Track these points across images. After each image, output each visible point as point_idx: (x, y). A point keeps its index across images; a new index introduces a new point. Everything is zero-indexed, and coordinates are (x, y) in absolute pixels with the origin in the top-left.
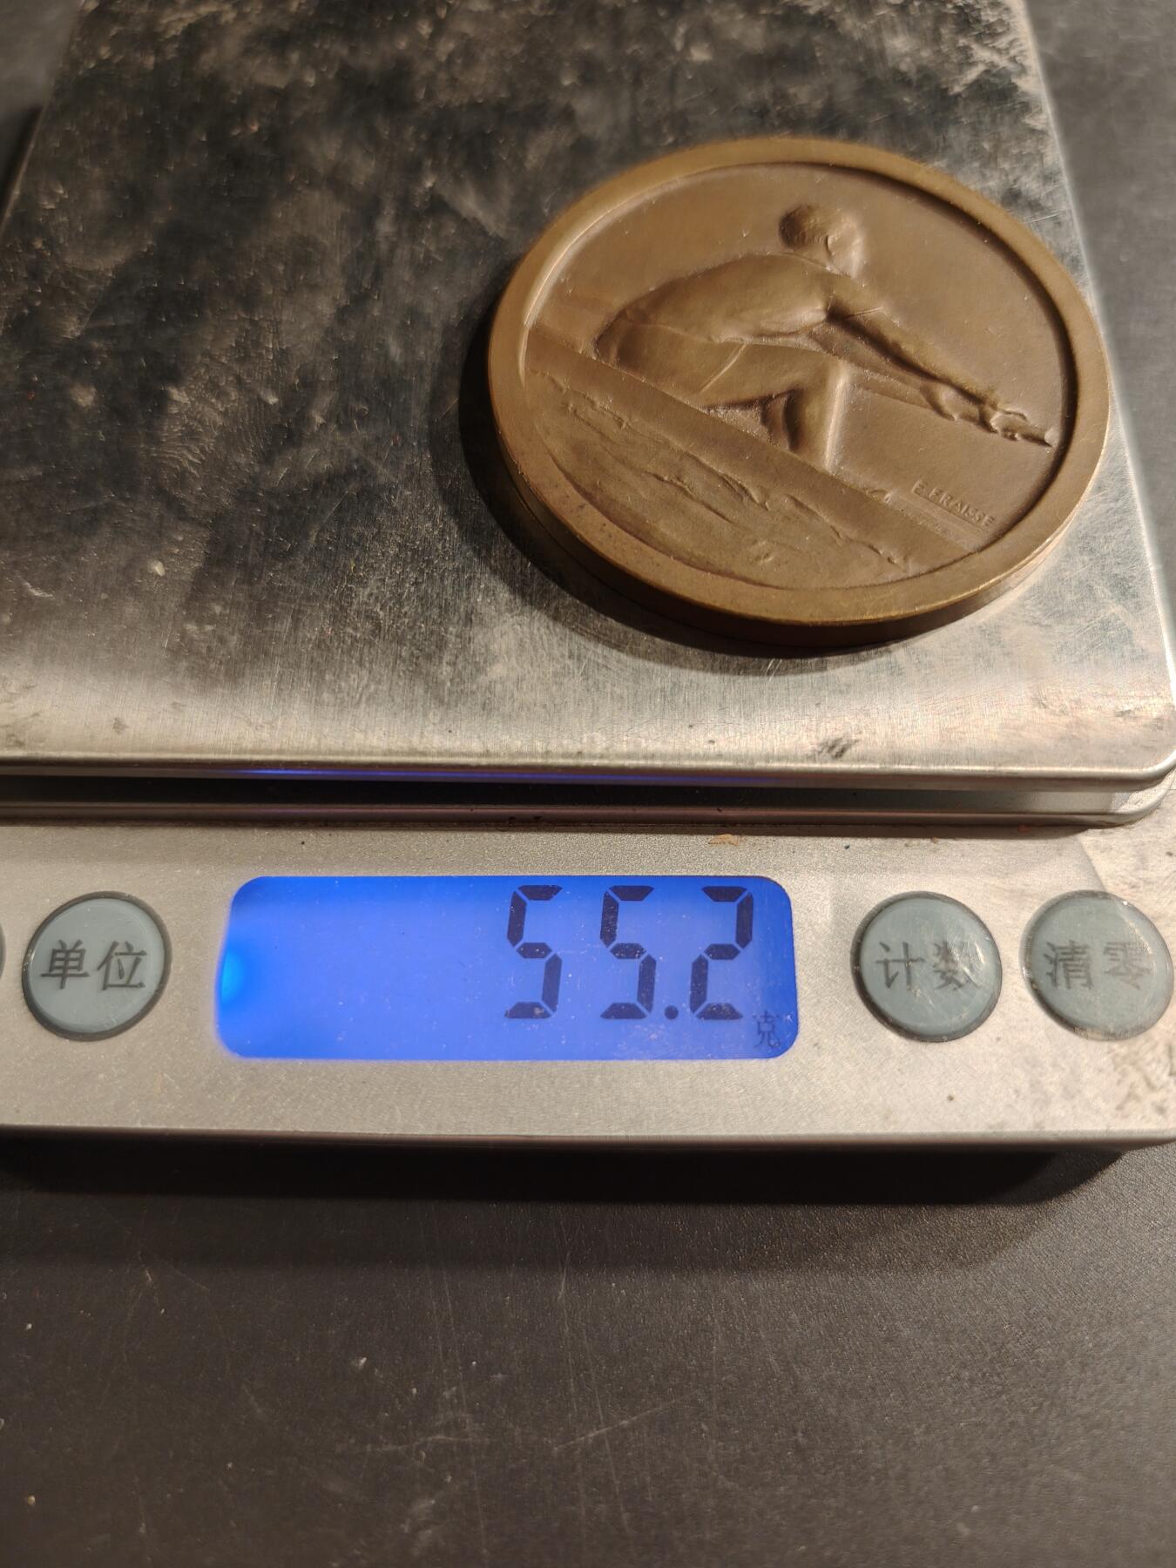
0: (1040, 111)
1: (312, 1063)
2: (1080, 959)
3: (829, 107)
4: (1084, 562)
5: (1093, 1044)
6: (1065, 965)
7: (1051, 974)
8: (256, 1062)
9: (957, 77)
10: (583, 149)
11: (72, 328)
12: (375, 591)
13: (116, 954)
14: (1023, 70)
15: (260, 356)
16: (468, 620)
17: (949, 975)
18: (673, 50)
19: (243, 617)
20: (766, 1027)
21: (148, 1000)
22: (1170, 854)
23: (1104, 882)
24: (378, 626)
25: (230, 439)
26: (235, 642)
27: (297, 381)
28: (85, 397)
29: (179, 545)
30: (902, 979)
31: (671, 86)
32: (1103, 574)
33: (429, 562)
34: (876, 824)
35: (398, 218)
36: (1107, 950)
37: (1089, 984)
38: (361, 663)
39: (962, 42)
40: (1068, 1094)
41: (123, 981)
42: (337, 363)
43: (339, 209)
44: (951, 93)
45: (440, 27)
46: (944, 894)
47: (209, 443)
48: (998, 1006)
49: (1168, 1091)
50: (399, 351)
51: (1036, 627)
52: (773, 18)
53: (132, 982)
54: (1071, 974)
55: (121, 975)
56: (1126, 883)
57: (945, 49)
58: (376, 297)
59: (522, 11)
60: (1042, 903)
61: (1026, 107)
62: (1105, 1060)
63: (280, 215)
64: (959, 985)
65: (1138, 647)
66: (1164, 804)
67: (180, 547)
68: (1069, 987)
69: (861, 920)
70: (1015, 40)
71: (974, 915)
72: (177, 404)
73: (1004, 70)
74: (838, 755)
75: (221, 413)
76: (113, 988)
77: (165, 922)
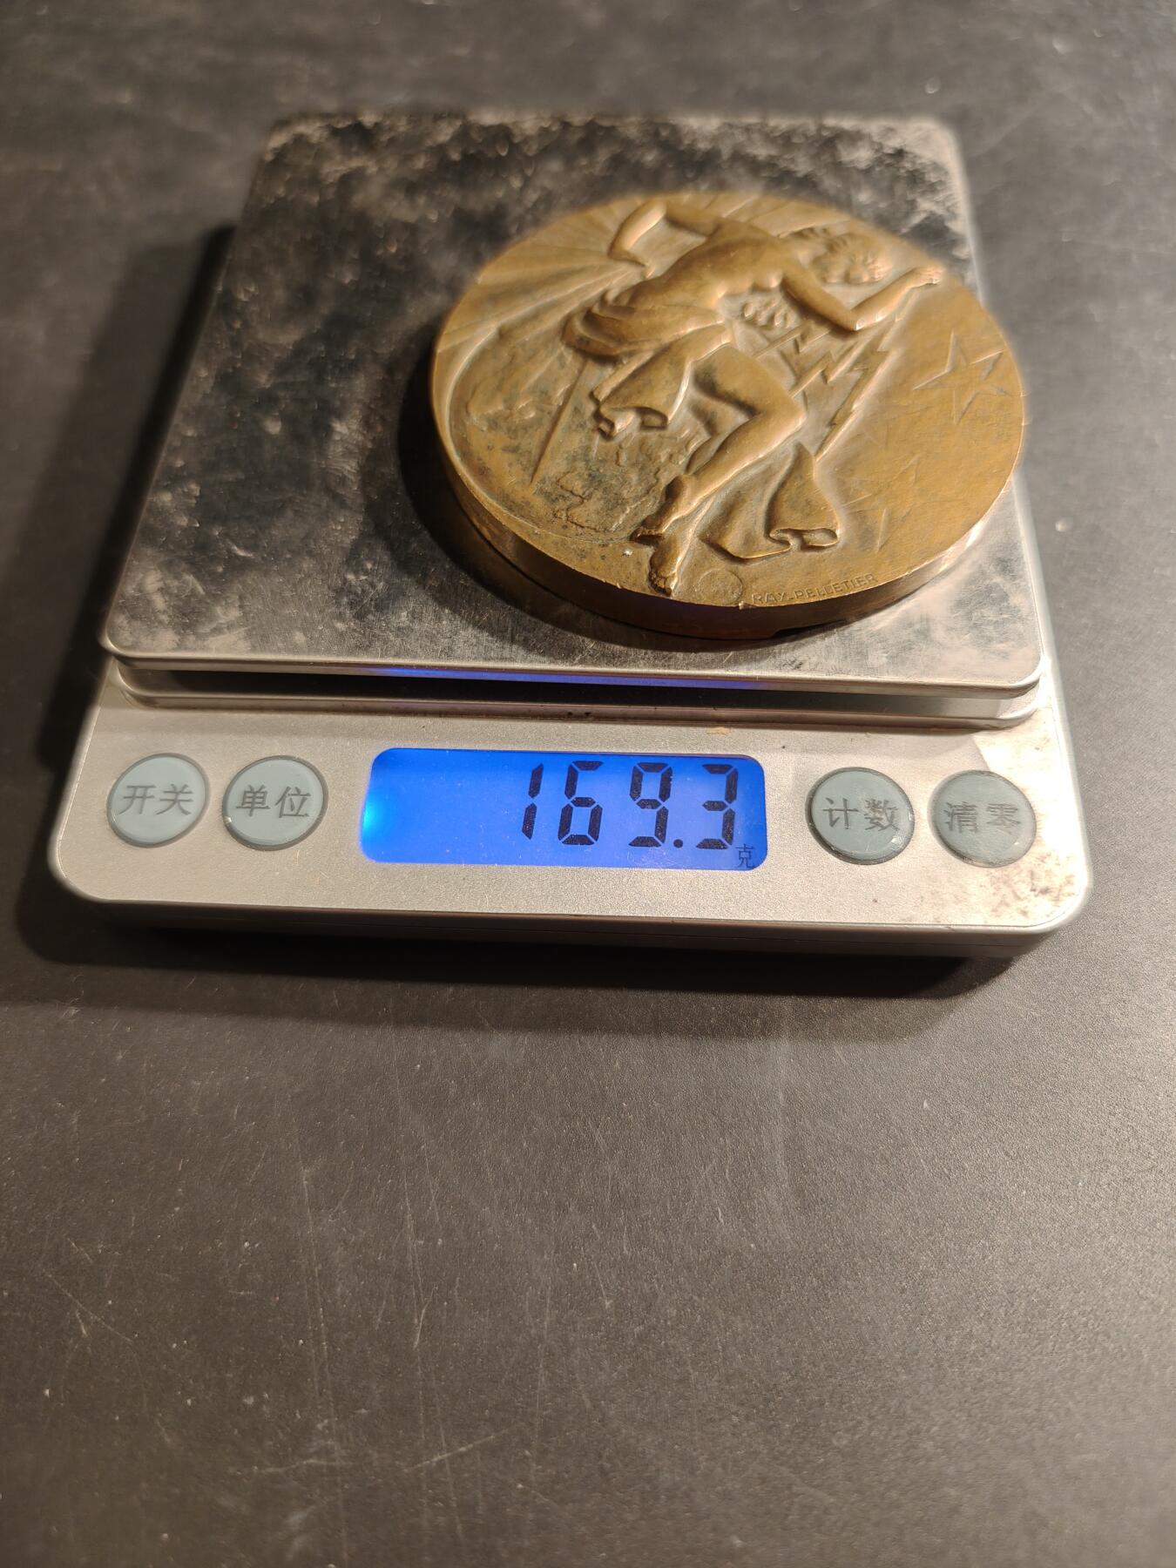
0: (967, 246)
1: (428, 867)
2: (969, 814)
5: (978, 870)
6: (959, 817)
7: (948, 823)
8: (386, 865)
11: (264, 380)
13: (289, 795)
14: (954, 216)
17: (876, 821)
19: (387, 571)
20: (743, 855)
21: (311, 825)
22: (1037, 749)
23: (987, 764)
25: (375, 456)
26: (381, 588)
28: (274, 427)
29: (343, 524)
32: (990, 556)
36: (989, 809)
37: (976, 830)
38: (469, 602)
39: (910, 196)
40: (957, 900)
41: (294, 812)
45: (527, 182)
46: (874, 770)
48: (911, 842)
49: (1029, 901)
53: (300, 813)
54: (963, 823)
55: (292, 808)
56: (1004, 766)
57: (896, 201)
59: (586, 172)
60: (945, 777)
62: (985, 880)
64: (884, 828)
65: (1011, 604)
66: (1034, 717)
67: (342, 526)
68: (961, 832)
69: (813, 784)
70: (951, 195)
71: (894, 783)
72: (340, 433)
73: (941, 216)
74: (798, 667)
75: (370, 440)
76: (286, 817)
77: (325, 777)
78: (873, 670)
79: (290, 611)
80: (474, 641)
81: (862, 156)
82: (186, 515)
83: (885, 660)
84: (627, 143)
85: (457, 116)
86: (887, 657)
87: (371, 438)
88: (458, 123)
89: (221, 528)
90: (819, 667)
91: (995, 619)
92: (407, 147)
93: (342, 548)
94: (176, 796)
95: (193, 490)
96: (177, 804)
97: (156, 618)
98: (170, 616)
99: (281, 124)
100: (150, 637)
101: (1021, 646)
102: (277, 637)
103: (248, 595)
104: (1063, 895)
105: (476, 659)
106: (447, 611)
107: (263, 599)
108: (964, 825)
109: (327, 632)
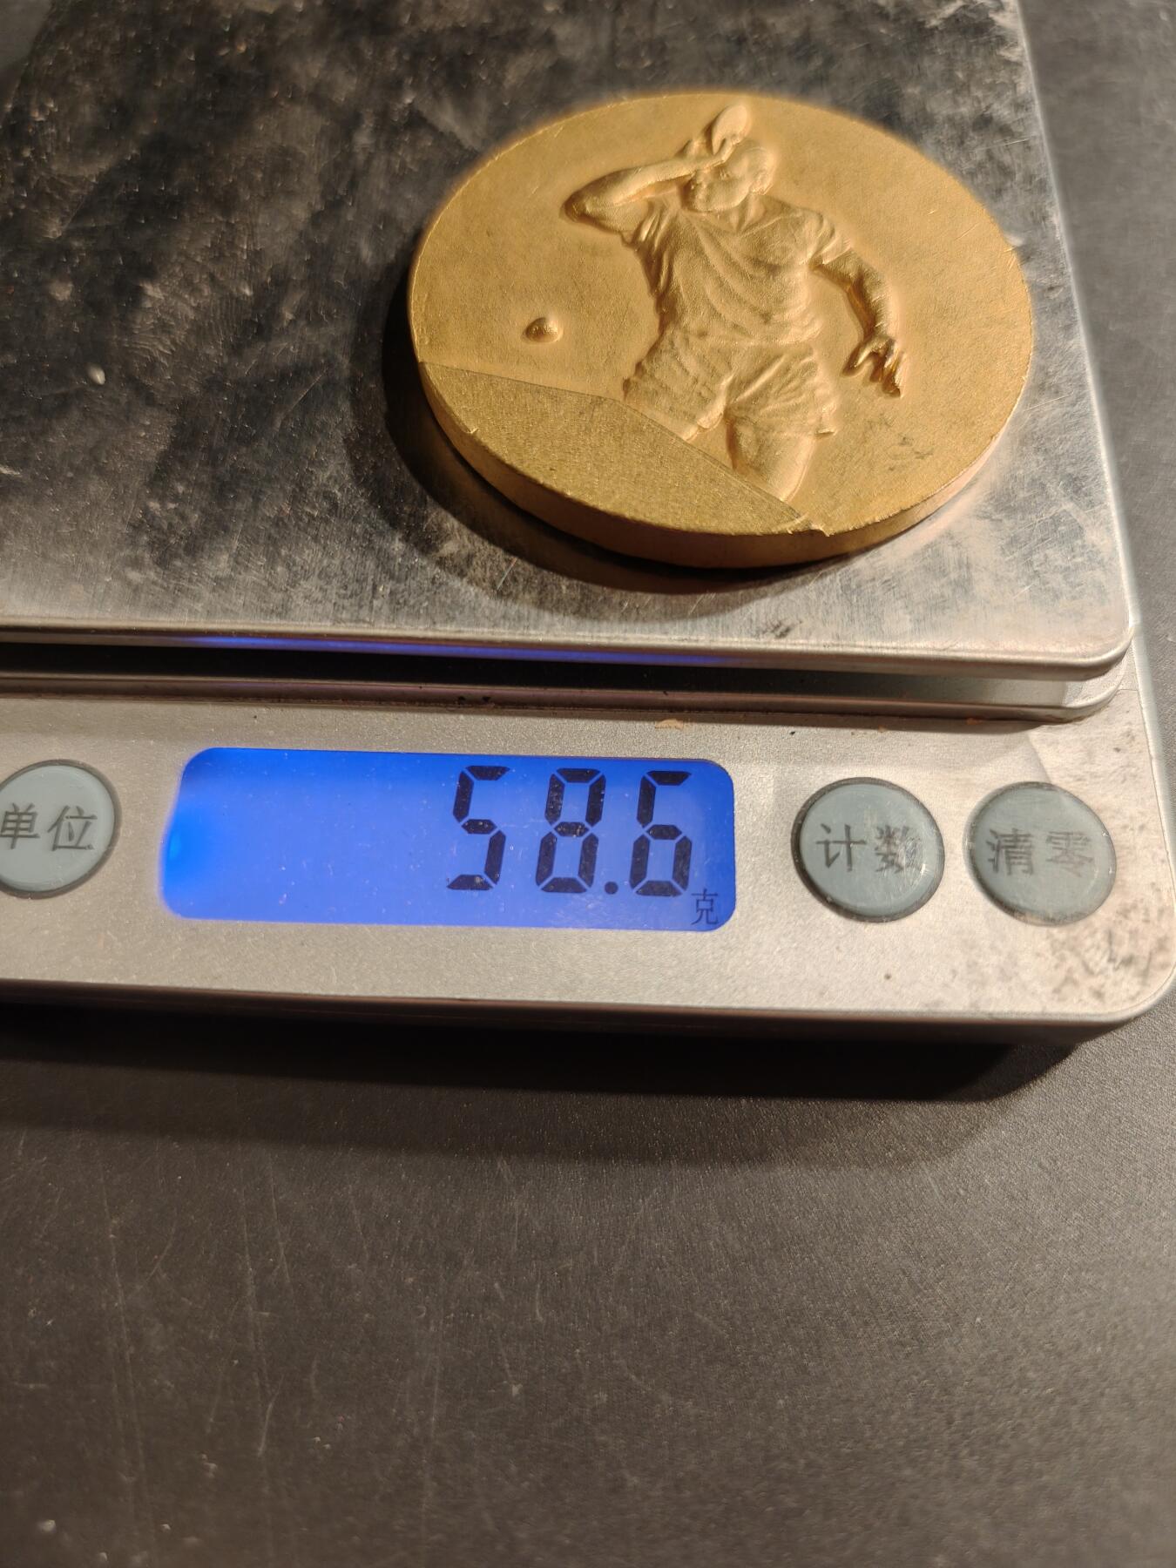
0: (1016, 44)
1: (253, 926)
2: (1021, 847)
3: (806, 37)
4: (1038, 462)
5: (1031, 928)
6: (1007, 852)
7: (993, 860)
8: (196, 922)
9: (935, 11)
10: (561, 69)
11: (55, 229)
12: (335, 474)
13: (67, 817)
15: (234, 256)
16: (424, 502)
17: (890, 858)
19: (206, 496)
20: (703, 905)
21: (94, 863)
22: (1118, 750)
23: (1049, 773)
24: (335, 505)
25: (200, 331)
26: (195, 520)
27: (269, 280)
28: (63, 292)
29: (147, 429)
30: (842, 862)
32: (1056, 473)
34: (823, 713)
35: (377, 131)
36: (1050, 839)
37: (1031, 871)
38: (316, 539)
40: (1004, 976)
41: (68, 844)
42: (310, 264)
43: (319, 122)
44: (928, 26)
46: (889, 780)
47: (180, 336)
48: (939, 889)
49: (1107, 977)
50: (370, 254)
51: (987, 521)
53: (81, 845)
54: (1012, 860)
55: (71, 837)
56: (1071, 776)
58: (350, 204)
60: (988, 792)
61: (1002, 41)
62: (1043, 945)
63: (261, 128)
64: (900, 868)
65: (1088, 542)
66: (1114, 702)
67: (147, 431)
68: (1010, 873)
69: (802, 802)
71: (918, 801)
72: (151, 298)
74: (782, 635)
75: (193, 308)
76: (62, 850)
77: (117, 790)
78: (891, 639)
79: (68, 555)
80: (319, 595)
83: (908, 625)
86: (911, 620)
90: (814, 635)
91: (1064, 565)
93: (146, 463)
101: (1100, 603)
102: (47, 593)
104: (1152, 966)
105: (321, 621)
106: (283, 552)
107: (30, 536)
108: (1014, 863)
109: (116, 585)
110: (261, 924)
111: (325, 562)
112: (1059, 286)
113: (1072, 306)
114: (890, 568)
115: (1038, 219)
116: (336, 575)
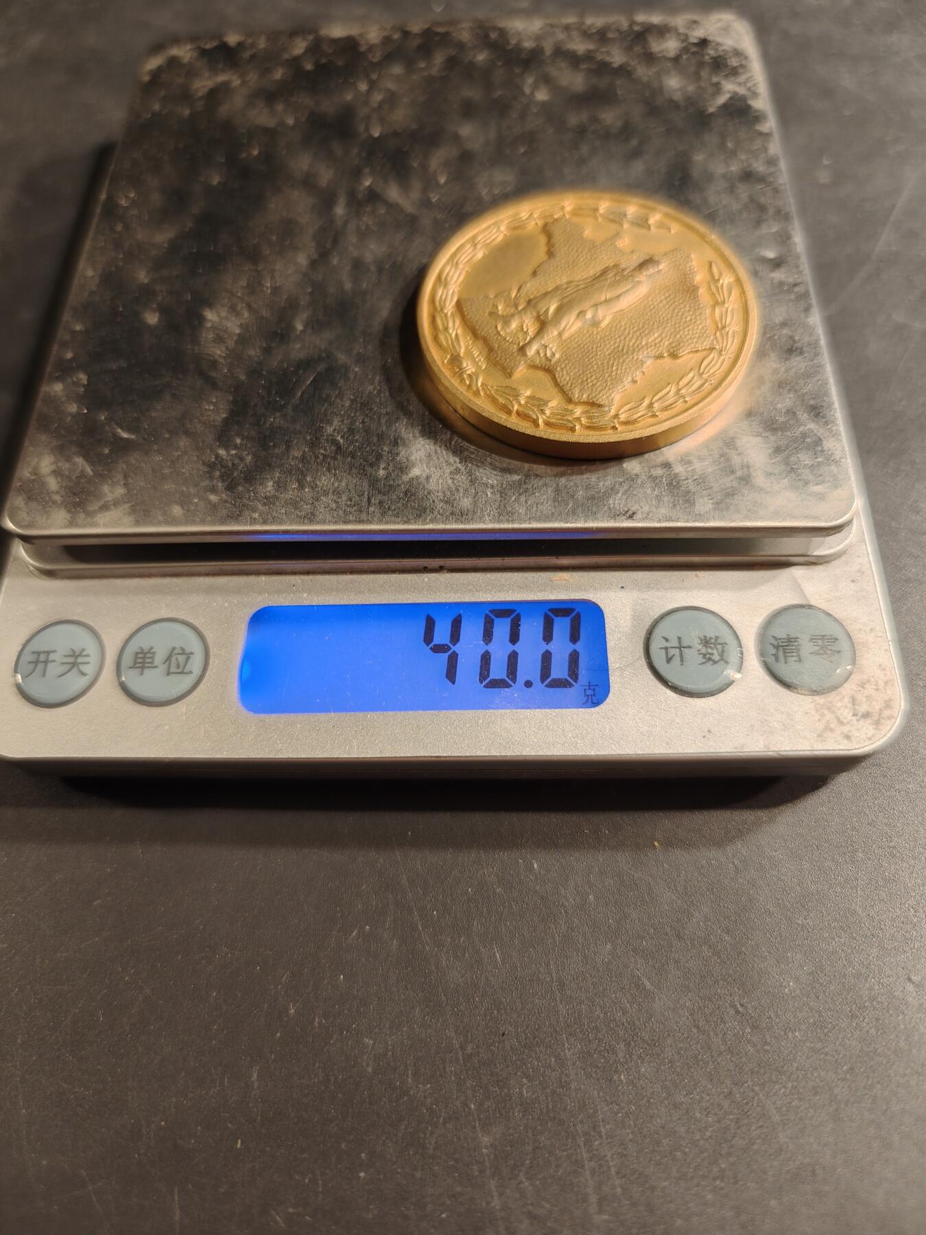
0: (768, 121)
1: (300, 717)
2: (793, 645)
3: (627, 125)
4: (790, 398)
5: (802, 698)
6: (784, 649)
7: (773, 655)
8: (262, 716)
9: (711, 102)
10: (466, 157)
11: (143, 276)
12: (337, 427)
13: (175, 654)
14: (755, 95)
15: (262, 291)
16: (396, 443)
17: (708, 656)
18: (524, 94)
19: (255, 445)
20: (589, 692)
21: (196, 681)
22: (853, 581)
23: (809, 598)
24: (339, 448)
25: (242, 340)
26: (249, 460)
27: (285, 305)
28: (152, 319)
29: (214, 404)
30: (677, 660)
31: (523, 116)
32: (802, 404)
33: (371, 410)
35: (348, 204)
36: (811, 640)
37: (800, 660)
38: (329, 470)
39: (715, 79)
40: (785, 727)
41: (180, 670)
42: (311, 293)
43: (311, 200)
44: (707, 113)
45: (372, 85)
46: (704, 607)
47: (231, 343)
49: (852, 726)
50: (350, 285)
51: (759, 438)
52: (590, 71)
53: (185, 671)
54: (787, 654)
55: (178, 666)
56: (823, 599)
57: (702, 84)
58: (335, 253)
59: (426, 74)
60: (769, 612)
61: (758, 118)
62: (810, 707)
63: (273, 206)
64: (715, 662)
65: (826, 448)
66: (848, 552)
67: (214, 405)
68: (786, 663)
69: (650, 624)
70: (751, 77)
71: (723, 619)
72: (211, 321)
73: (743, 95)
74: (631, 517)
75: (238, 325)
76: (173, 675)
77: (206, 635)
78: (700, 517)
79: (169, 486)
80: (334, 506)
81: (671, 46)
82: (75, 403)
83: (710, 506)
84: (461, 46)
85: (310, 32)
86: (712, 504)
87: (239, 324)
88: (311, 37)
89: (107, 413)
90: (651, 515)
91: (810, 463)
92: (265, 61)
93: (215, 426)
94: (75, 660)
95: (81, 379)
96: (75, 668)
97: (50, 497)
98: (62, 496)
99: (157, 48)
100: (45, 517)
101: (836, 487)
102: (158, 511)
103: (131, 474)
104: (883, 718)
105: (336, 523)
106: (308, 479)
107: (145, 476)
108: (788, 656)
109: (202, 504)
110: (306, 715)
111: (336, 484)
112: (800, 283)
113: (809, 295)
114: (697, 471)
115: (784, 239)
116: (343, 493)
